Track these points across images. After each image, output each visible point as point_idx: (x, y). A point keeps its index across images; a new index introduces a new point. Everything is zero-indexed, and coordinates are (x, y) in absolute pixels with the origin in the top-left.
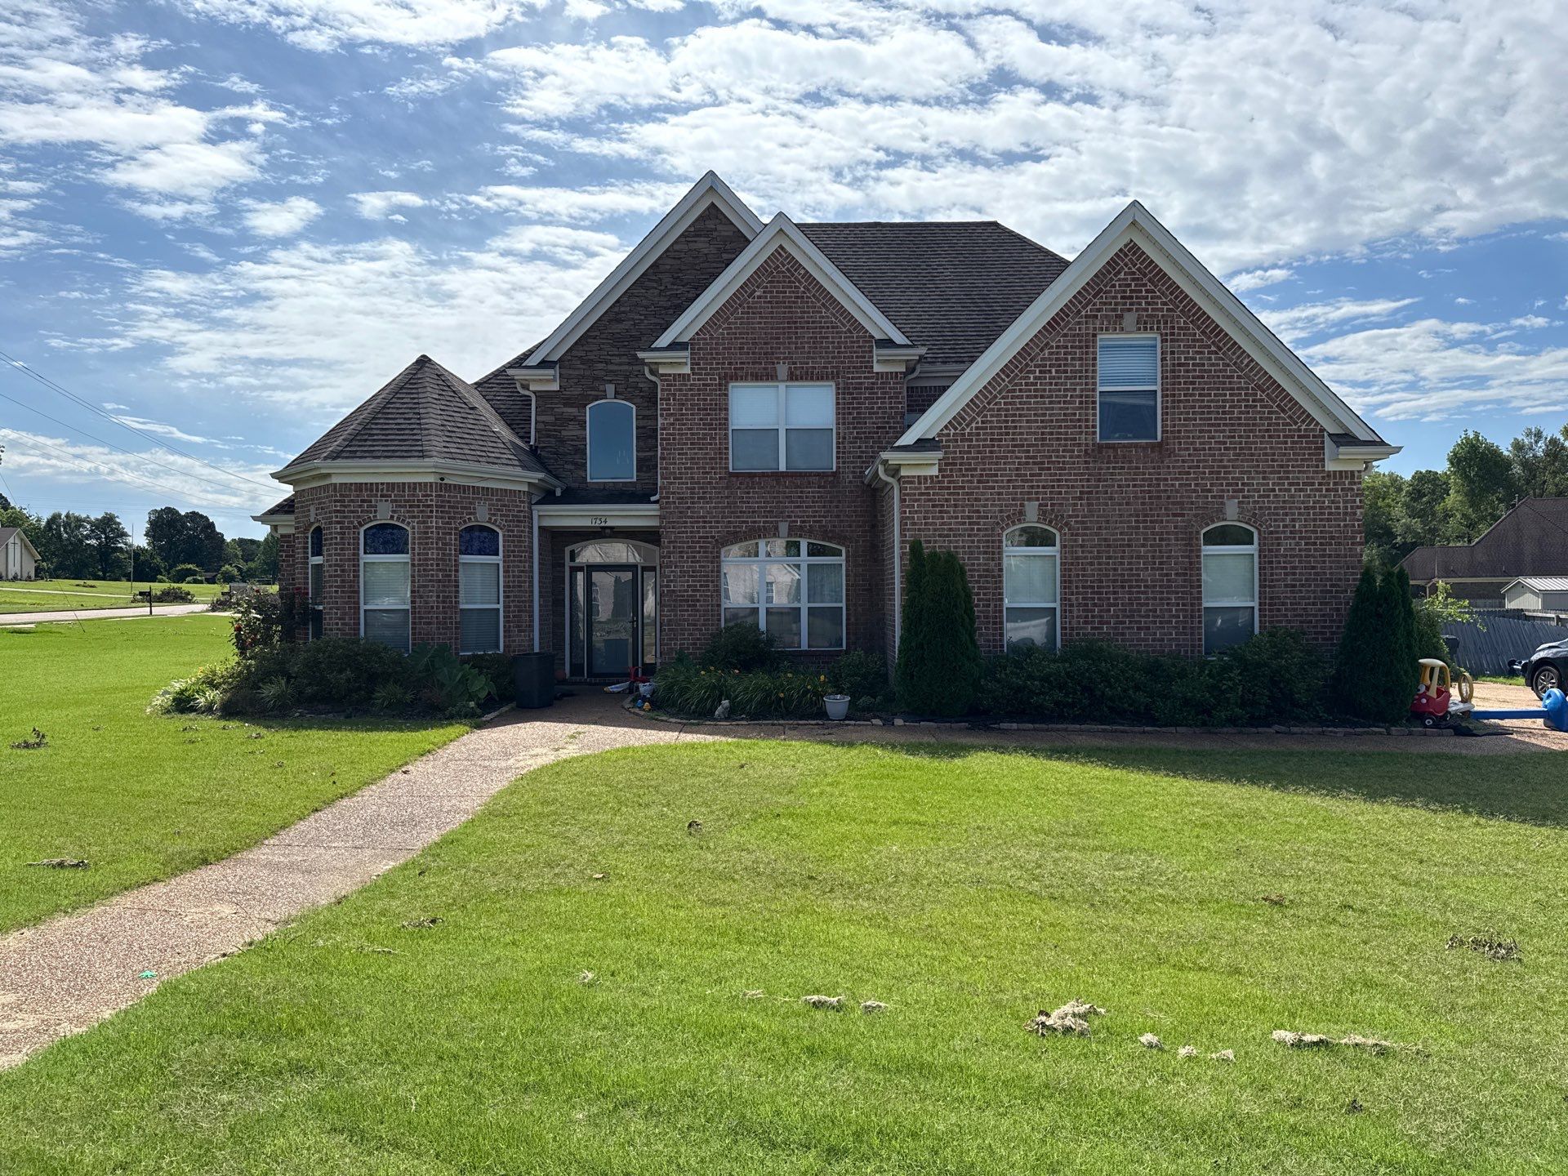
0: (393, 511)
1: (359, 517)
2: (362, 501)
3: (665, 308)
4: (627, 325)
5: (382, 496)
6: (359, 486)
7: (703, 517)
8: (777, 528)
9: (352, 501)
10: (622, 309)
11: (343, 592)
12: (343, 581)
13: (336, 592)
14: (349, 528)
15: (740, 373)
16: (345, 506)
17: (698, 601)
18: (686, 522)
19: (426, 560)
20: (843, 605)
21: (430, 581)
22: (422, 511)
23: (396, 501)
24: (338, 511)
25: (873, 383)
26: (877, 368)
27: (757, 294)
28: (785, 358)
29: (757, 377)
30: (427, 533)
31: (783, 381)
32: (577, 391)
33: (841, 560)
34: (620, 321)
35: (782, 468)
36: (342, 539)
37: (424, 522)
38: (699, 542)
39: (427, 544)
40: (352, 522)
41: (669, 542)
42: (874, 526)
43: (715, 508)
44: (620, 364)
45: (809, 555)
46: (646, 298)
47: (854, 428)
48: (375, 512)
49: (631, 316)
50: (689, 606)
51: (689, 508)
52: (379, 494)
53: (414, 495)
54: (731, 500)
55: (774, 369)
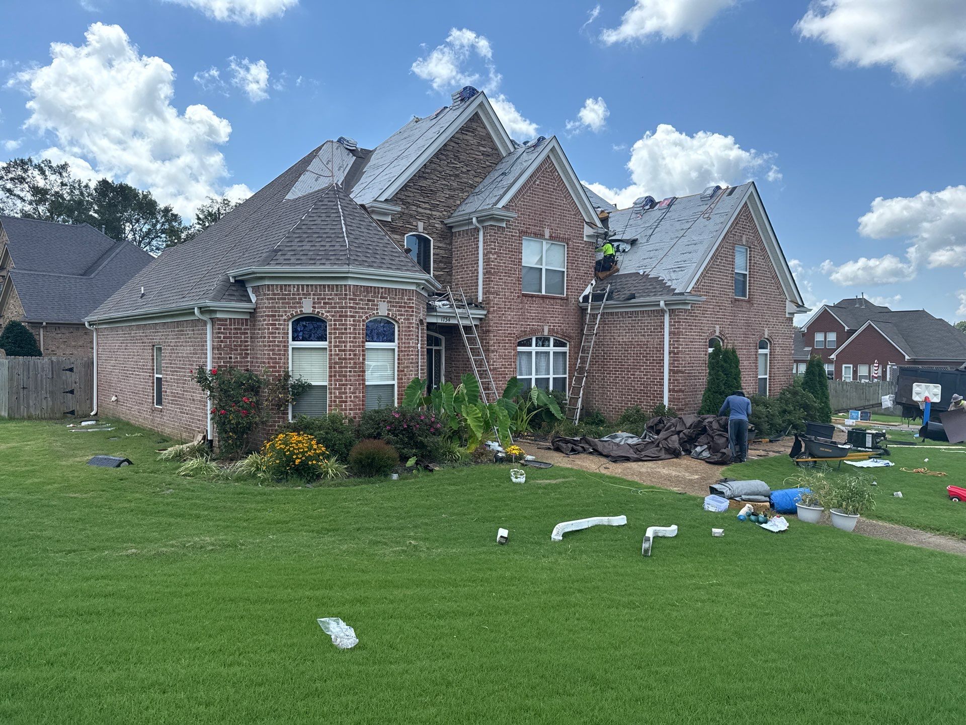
0: (389, 310)
1: (366, 313)
2: (369, 300)
3: (450, 175)
4: (429, 182)
5: (381, 298)
6: (367, 289)
7: (510, 321)
8: (543, 329)
9: (361, 300)
10: (427, 170)
11: (355, 372)
12: (355, 363)
13: (350, 372)
14: (359, 321)
15: (529, 231)
16: (357, 304)
18: (501, 324)
19: (409, 347)
20: (567, 376)
21: (411, 363)
22: (407, 311)
23: (390, 302)
24: (351, 307)
25: (583, 247)
26: (585, 239)
27: (537, 183)
28: (548, 225)
29: (535, 235)
30: (409, 327)
31: (546, 239)
32: (400, 223)
33: (566, 349)
34: (426, 179)
35: (543, 293)
36: (354, 329)
37: (408, 319)
38: (507, 337)
39: (409, 335)
40: (362, 317)
41: (494, 336)
42: (582, 330)
43: (515, 315)
44: (425, 209)
45: (554, 346)
46: (440, 166)
47: (576, 272)
48: (377, 309)
49: (432, 176)
50: (502, 377)
51: (503, 314)
52: (380, 296)
53: (402, 299)
54: (523, 311)
55: (543, 231)
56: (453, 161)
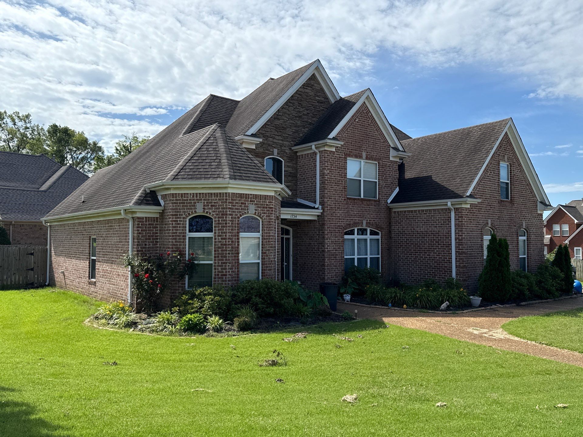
0: (256, 210)
1: (240, 212)
2: (242, 203)
3: (296, 117)
4: (282, 121)
5: (251, 201)
6: (241, 196)
7: (339, 217)
8: (362, 223)
9: (237, 203)
10: (280, 114)
11: (232, 254)
12: (232, 248)
13: (229, 253)
14: (235, 218)
15: (351, 154)
16: (234, 206)
17: (337, 255)
18: (333, 219)
19: (269, 236)
20: (380, 256)
21: (271, 247)
22: (268, 210)
23: (257, 204)
24: (230, 208)
25: (390, 165)
26: (391, 159)
27: (357, 120)
28: (365, 150)
29: (356, 157)
30: (269, 222)
31: (364, 159)
32: (261, 150)
33: (379, 237)
34: (279, 119)
35: (362, 197)
36: (232, 223)
37: (269, 216)
38: (337, 228)
39: (270, 228)
40: (237, 215)
41: (328, 228)
42: (390, 223)
43: (343, 213)
46: (289, 110)
47: (385, 182)
48: (248, 209)
49: (283, 117)
50: (334, 257)
51: (334, 212)
52: (249, 200)
53: (265, 202)
54: (348, 209)
55: (362, 154)
56: (298, 107)
